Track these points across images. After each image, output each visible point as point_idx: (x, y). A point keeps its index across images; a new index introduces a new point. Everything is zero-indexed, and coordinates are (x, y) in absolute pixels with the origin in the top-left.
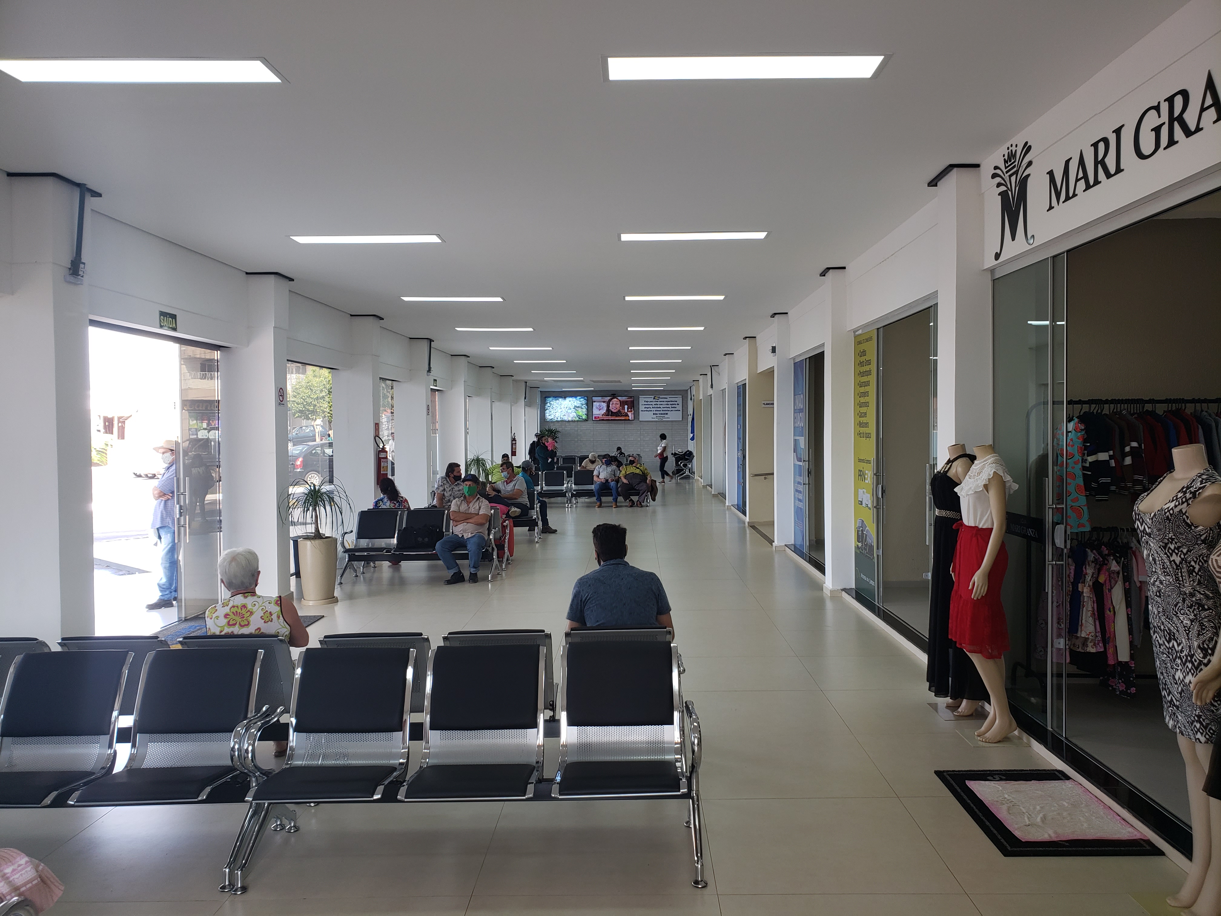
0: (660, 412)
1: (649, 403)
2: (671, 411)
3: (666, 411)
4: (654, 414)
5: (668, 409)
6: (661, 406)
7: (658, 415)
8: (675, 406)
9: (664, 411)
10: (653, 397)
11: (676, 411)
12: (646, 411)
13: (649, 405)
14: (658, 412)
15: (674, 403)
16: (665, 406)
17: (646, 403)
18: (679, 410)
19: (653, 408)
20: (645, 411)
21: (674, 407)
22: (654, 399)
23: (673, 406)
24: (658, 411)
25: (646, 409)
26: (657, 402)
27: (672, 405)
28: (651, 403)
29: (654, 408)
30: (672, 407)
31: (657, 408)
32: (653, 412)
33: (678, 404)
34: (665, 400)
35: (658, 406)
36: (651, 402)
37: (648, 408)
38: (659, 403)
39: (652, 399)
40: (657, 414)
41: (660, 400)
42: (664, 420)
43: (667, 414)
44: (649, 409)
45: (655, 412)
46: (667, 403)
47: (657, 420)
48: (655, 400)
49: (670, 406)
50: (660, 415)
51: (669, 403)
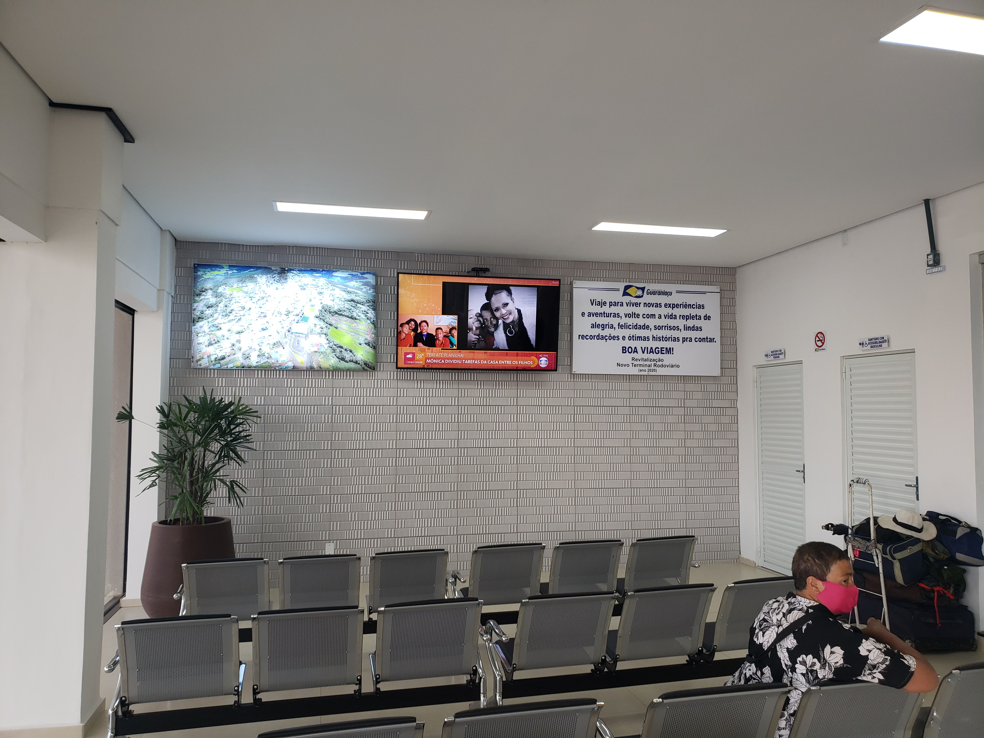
0: (644, 344)
1: (606, 309)
2: (684, 340)
3: (667, 339)
4: (624, 350)
5: (675, 334)
6: (651, 322)
7: (640, 355)
8: (697, 323)
9: (660, 339)
10: (621, 286)
11: (701, 340)
12: (599, 337)
13: (609, 315)
14: (639, 344)
15: (693, 312)
16: (664, 322)
17: (597, 309)
18: (712, 340)
19: (621, 326)
20: (592, 337)
21: (693, 328)
22: (625, 294)
23: (690, 323)
24: (639, 338)
25: (597, 331)
26: (637, 305)
27: (687, 318)
28: (614, 310)
29: (626, 326)
30: (687, 328)
31: (636, 327)
32: (622, 343)
33: (707, 318)
34: (662, 300)
35: (641, 321)
36: (616, 304)
37: (603, 327)
38: (641, 310)
39: (618, 297)
40: (636, 351)
41: (647, 298)
42: (661, 371)
43: (669, 351)
44: (607, 332)
45: (628, 343)
46: (669, 311)
47: (634, 371)
48: (627, 299)
49: (680, 323)
50: (646, 356)
51: (677, 312)
